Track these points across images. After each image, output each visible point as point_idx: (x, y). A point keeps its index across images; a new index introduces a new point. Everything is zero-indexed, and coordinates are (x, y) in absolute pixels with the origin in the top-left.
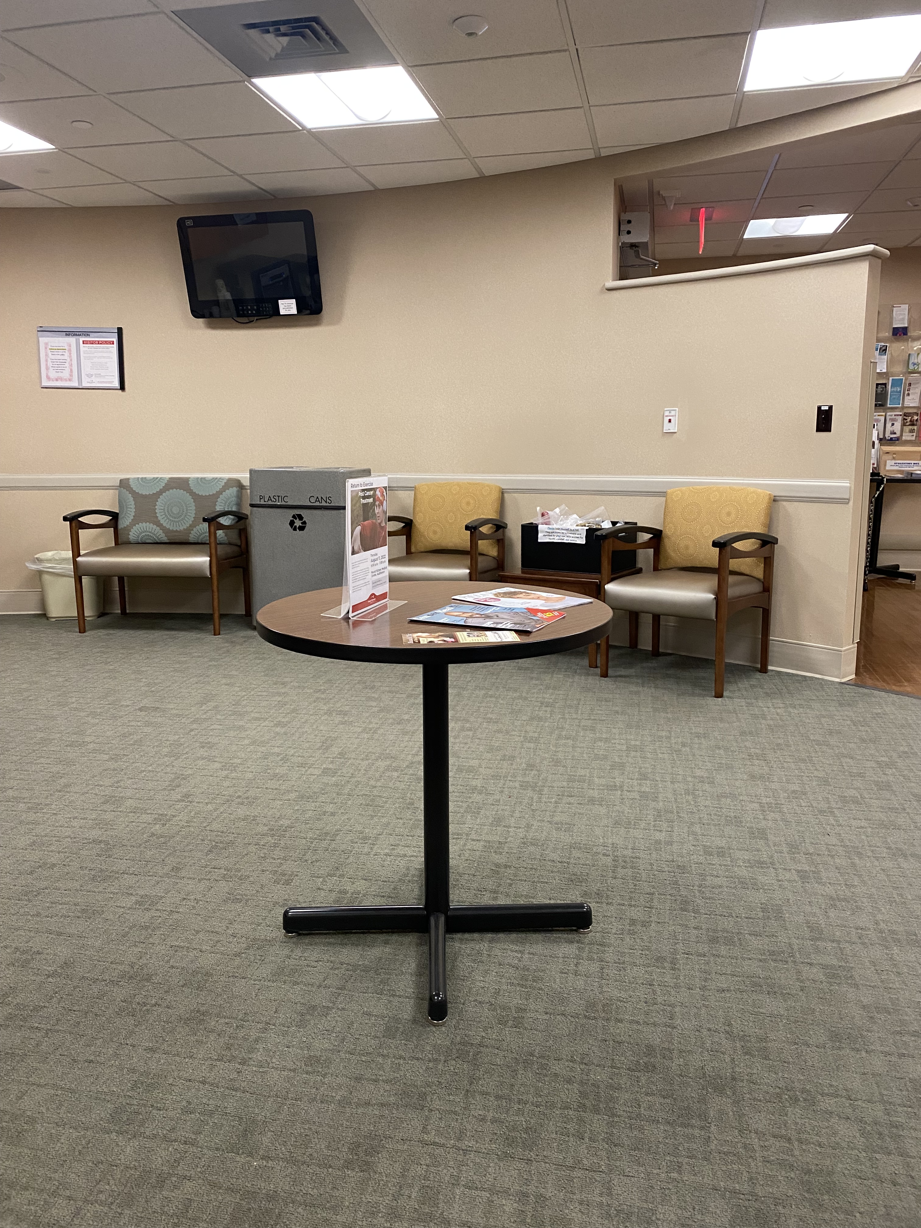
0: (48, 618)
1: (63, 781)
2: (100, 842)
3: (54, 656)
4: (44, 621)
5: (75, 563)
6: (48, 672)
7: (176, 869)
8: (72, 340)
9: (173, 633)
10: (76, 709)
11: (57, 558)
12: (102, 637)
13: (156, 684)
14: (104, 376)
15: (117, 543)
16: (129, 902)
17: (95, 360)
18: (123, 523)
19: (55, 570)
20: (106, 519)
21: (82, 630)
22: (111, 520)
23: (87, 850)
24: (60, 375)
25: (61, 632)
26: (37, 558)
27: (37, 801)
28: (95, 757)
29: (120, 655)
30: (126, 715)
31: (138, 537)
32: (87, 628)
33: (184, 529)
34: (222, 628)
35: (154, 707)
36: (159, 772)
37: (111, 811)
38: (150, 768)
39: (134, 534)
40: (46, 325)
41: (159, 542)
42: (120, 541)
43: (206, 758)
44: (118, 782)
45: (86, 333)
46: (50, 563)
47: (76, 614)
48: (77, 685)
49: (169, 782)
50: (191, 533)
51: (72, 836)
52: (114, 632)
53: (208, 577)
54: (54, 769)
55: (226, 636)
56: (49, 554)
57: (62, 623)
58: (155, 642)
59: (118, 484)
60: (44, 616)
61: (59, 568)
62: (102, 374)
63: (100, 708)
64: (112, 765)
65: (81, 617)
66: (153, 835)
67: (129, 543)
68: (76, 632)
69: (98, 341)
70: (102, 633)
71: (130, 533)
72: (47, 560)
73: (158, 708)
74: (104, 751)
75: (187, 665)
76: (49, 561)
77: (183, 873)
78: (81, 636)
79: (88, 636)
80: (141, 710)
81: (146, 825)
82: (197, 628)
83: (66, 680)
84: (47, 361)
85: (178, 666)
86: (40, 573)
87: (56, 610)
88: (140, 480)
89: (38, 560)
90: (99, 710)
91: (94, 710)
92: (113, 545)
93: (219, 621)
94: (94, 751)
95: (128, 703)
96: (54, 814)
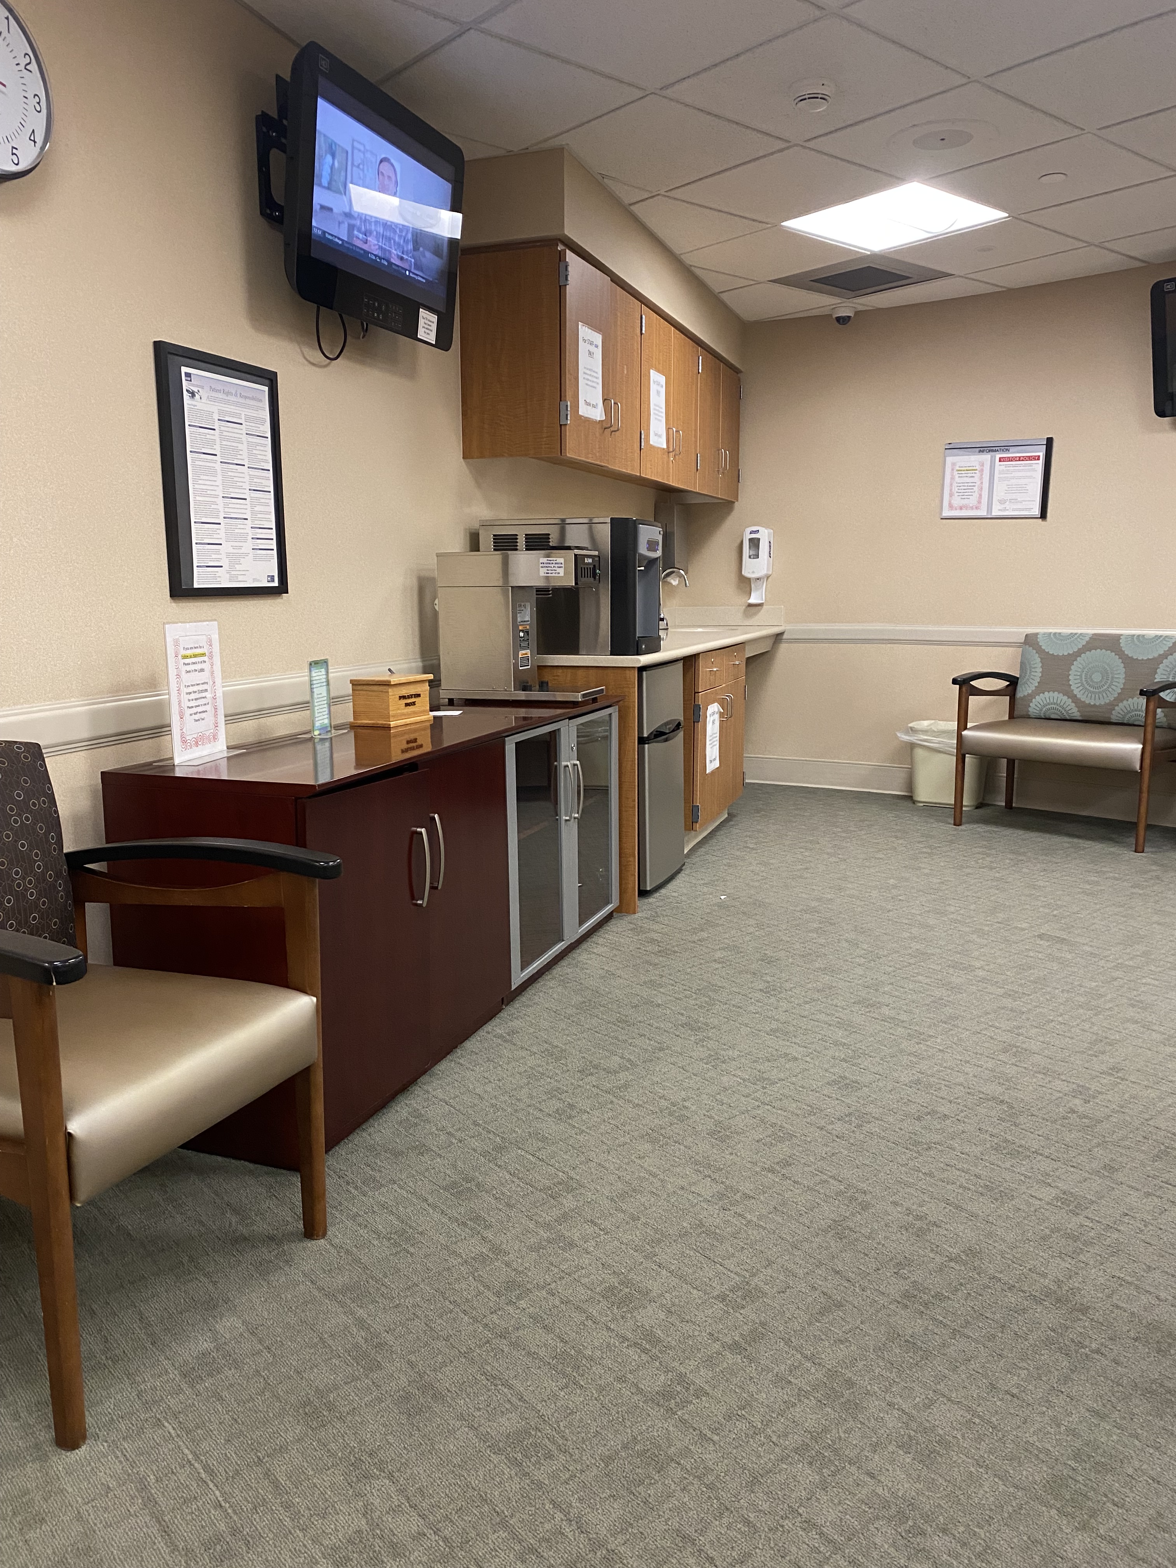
0: (914, 802)
1: (948, 1011)
2: (1002, 1102)
3: (925, 850)
4: (909, 804)
5: (960, 737)
6: (919, 868)
7: (1110, 1168)
8: (986, 457)
9: (1076, 840)
10: (956, 921)
11: (936, 730)
12: (983, 834)
13: (1061, 907)
14: (1021, 502)
15: (1012, 716)
16: (1048, 1194)
17: (1013, 481)
18: (1022, 692)
19: (932, 745)
20: (1002, 684)
21: (958, 822)
22: (1008, 686)
23: (985, 1107)
24: (965, 502)
25: (932, 821)
26: (911, 728)
27: (917, 1028)
28: (986, 988)
29: (1008, 861)
30: (1022, 941)
31: (1041, 710)
32: (964, 820)
33: (1106, 704)
34: (1147, 844)
35: (1058, 937)
36: (1073, 1027)
37: (1013, 1064)
38: (1060, 1019)
39: (1036, 705)
40: (956, 440)
41: (1068, 718)
42: (1016, 713)
43: (1140, 1022)
44: (1019, 1028)
45: (1006, 448)
46: (926, 735)
47: (952, 801)
48: (956, 891)
49: (1088, 1043)
50: (1114, 709)
51: (966, 1084)
52: (997, 829)
53: (1137, 772)
54: (937, 993)
55: (1155, 856)
56: (925, 724)
57: (932, 809)
58: (1053, 850)
59: (1023, 641)
60: (910, 798)
61: (935, 742)
62: (1019, 499)
63: (988, 925)
64: (1008, 1002)
65: (959, 805)
66: (1073, 1111)
67: (1029, 717)
68: (950, 824)
69: (1020, 457)
70: (981, 828)
71: (1031, 704)
72: (922, 731)
73: (1065, 939)
74: (997, 982)
75: (1099, 888)
76: (925, 732)
77: (1120, 1176)
78: (956, 830)
79: (965, 831)
80: (1041, 936)
81: (1061, 1095)
82: (1110, 839)
83: (943, 883)
84: (951, 485)
85: (1088, 887)
86: (912, 746)
87: (924, 794)
88: (1052, 636)
89: (912, 730)
90: (986, 928)
91: (979, 927)
92: (1006, 718)
93: (1145, 833)
94: (983, 980)
95: (1024, 925)
96: (940, 1050)
